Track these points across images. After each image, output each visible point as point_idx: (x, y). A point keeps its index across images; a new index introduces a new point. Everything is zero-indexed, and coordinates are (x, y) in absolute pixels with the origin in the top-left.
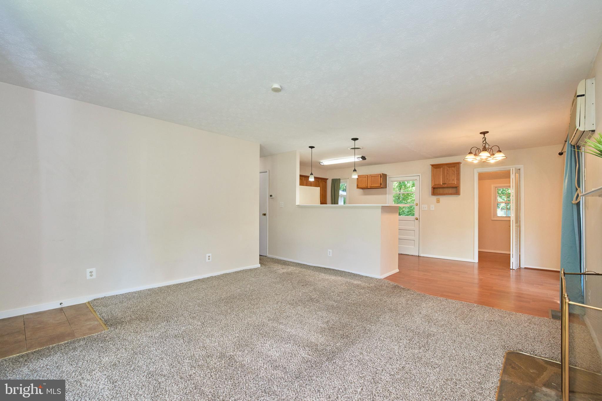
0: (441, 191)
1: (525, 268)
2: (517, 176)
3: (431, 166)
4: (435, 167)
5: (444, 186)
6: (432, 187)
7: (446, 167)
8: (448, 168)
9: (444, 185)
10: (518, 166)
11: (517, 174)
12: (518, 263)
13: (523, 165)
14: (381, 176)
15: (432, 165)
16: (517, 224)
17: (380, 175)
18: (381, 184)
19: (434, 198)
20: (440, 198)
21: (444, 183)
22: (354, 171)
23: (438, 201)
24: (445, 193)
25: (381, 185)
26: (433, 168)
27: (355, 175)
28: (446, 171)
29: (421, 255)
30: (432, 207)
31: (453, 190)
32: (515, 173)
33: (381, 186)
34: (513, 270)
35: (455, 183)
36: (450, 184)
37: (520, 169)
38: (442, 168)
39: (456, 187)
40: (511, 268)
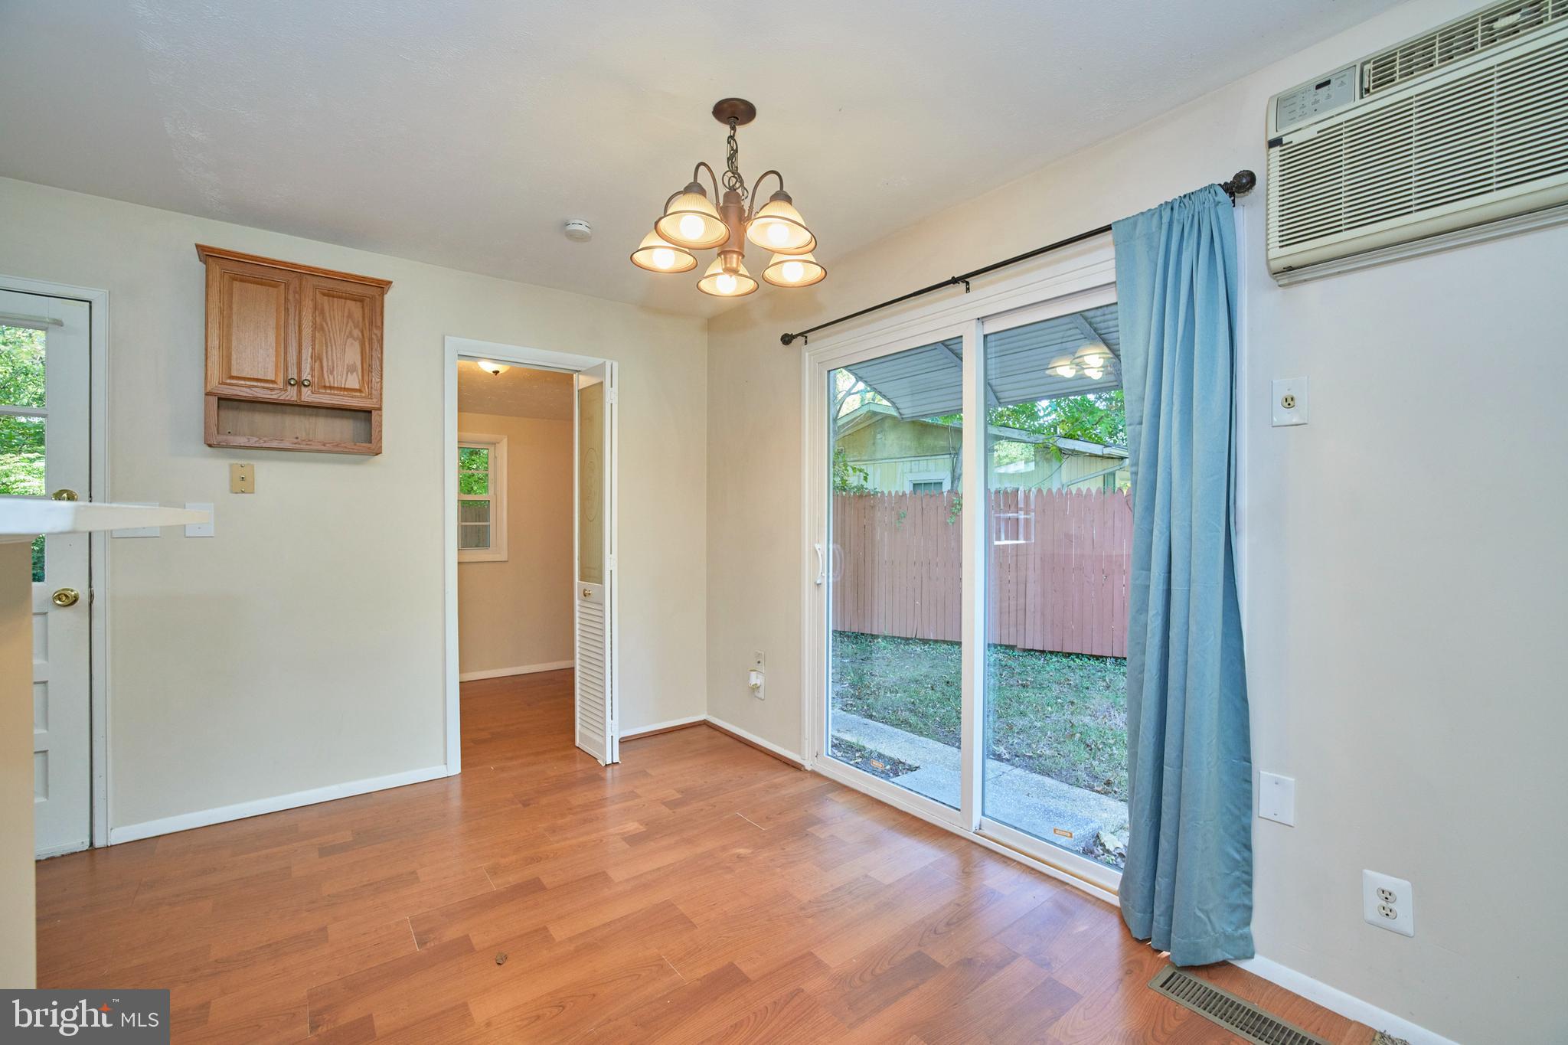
5: (291, 395)
21: (293, 374)
31: (343, 429)
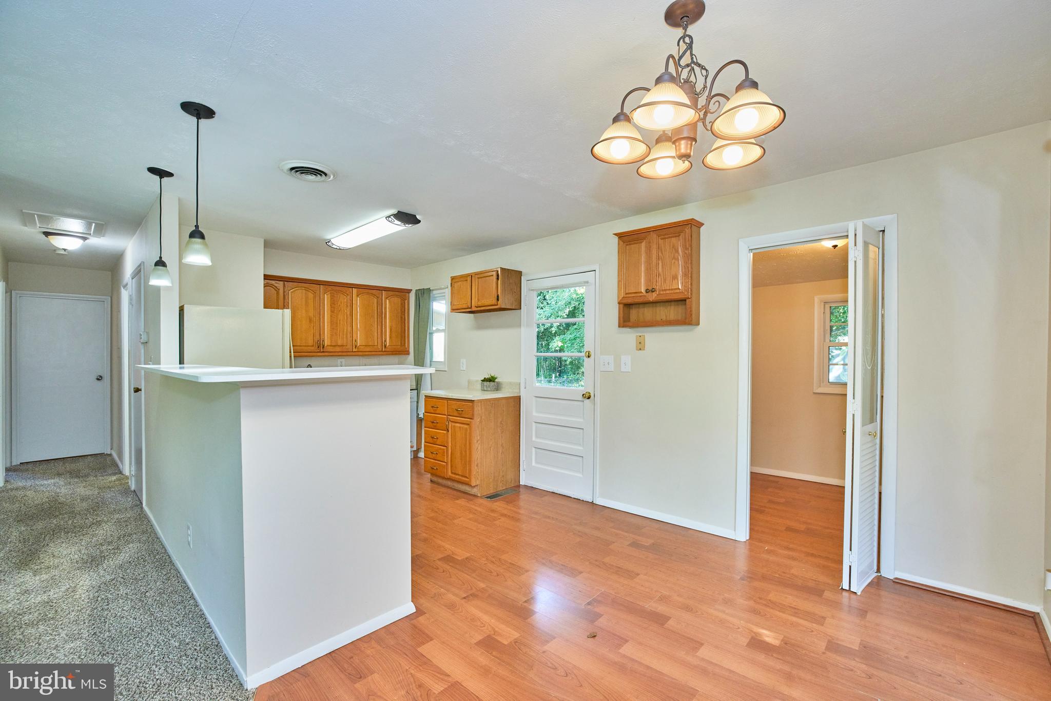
0: (647, 313)
1: (898, 582)
2: (871, 255)
3: (616, 239)
4: (627, 239)
6: (619, 303)
7: (654, 236)
8: (661, 241)
9: (650, 294)
10: (877, 221)
11: (871, 248)
12: (873, 561)
13: (896, 215)
14: (498, 275)
15: (621, 236)
16: (870, 427)
17: (494, 273)
18: (498, 296)
19: (630, 336)
20: (645, 335)
22: (192, 235)
23: (640, 346)
24: (658, 319)
25: (498, 300)
26: (621, 243)
27: (197, 252)
28: (654, 252)
29: (599, 501)
30: (627, 364)
32: (866, 244)
33: (499, 302)
34: (853, 596)
35: (679, 289)
36: (665, 290)
37: (884, 231)
38: (643, 245)
39: (683, 301)
40: (846, 587)
